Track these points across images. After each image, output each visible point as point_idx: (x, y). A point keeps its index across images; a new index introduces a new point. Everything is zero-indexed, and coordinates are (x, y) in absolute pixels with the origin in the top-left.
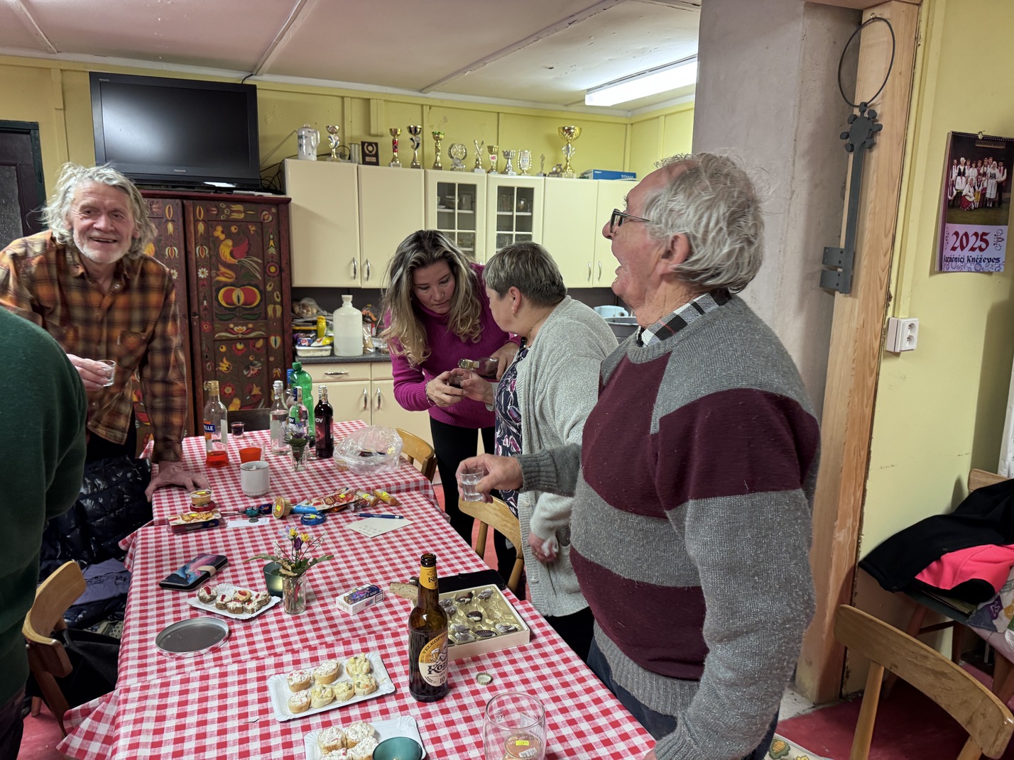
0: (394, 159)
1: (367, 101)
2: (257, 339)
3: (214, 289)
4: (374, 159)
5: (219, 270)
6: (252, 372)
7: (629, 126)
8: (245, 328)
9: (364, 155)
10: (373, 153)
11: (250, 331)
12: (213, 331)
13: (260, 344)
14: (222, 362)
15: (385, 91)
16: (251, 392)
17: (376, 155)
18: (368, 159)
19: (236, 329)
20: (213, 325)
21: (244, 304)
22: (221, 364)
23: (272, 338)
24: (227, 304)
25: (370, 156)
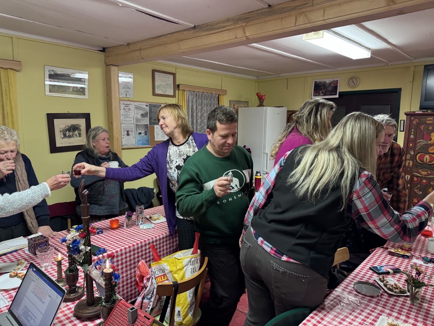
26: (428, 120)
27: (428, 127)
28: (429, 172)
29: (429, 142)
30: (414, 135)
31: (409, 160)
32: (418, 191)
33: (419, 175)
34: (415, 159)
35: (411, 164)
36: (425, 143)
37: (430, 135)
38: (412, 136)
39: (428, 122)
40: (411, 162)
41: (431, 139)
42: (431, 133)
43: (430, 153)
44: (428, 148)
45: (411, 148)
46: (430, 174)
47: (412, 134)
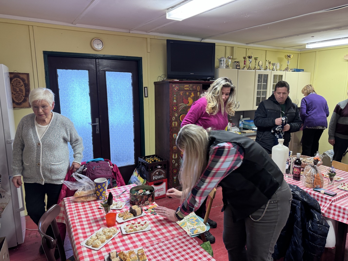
0: (244, 67)
1: (232, 48)
4: (239, 67)
7: (299, 54)
9: (237, 66)
10: (239, 65)
15: (237, 44)
17: (239, 66)
18: (237, 67)
25: (238, 66)
26: (186, 87)
27: (186, 93)
29: (187, 105)
30: (176, 100)
31: (175, 121)
34: (179, 120)
36: (184, 106)
37: (188, 100)
38: (175, 101)
39: (186, 89)
40: (176, 123)
41: (188, 103)
42: (188, 97)
44: (187, 109)
45: (175, 111)
47: (175, 99)
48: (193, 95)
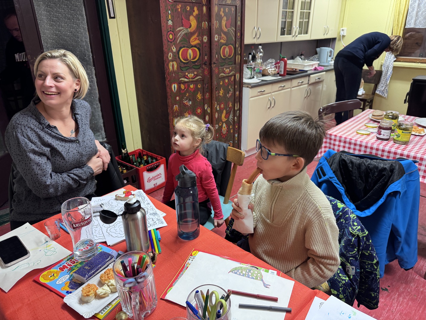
2: (231, 76)
3: (219, 47)
5: (221, 36)
6: (230, 95)
8: (229, 70)
11: (231, 71)
12: (219, 73)
13: (233, 78)
14: (221, 90)
16: (229, 106)
19: (226, 70)
20: (219, 69)
21: (229, 56)
22: (220, 91)
23: (237, 75)
24: (223, 56)
27: (186, 6)
28: (196, 73)
29: (189, 30)
30: (172, 21)
31: (173, 61)
32: (187, 102)
33: (186, 80)
34: (178, 59)
35: (175, 66)
36: (186, 32)
37: (189, 20)
38: (170, 23)
40: (175, 63)
41: (190, 26)
42: (189, 16)
43: (192, 46)
44: (189, 39)
45: (171, 42)
46: (197, 76)
47: (170, 19)
48: (196, 12)
